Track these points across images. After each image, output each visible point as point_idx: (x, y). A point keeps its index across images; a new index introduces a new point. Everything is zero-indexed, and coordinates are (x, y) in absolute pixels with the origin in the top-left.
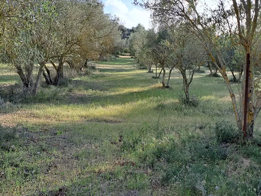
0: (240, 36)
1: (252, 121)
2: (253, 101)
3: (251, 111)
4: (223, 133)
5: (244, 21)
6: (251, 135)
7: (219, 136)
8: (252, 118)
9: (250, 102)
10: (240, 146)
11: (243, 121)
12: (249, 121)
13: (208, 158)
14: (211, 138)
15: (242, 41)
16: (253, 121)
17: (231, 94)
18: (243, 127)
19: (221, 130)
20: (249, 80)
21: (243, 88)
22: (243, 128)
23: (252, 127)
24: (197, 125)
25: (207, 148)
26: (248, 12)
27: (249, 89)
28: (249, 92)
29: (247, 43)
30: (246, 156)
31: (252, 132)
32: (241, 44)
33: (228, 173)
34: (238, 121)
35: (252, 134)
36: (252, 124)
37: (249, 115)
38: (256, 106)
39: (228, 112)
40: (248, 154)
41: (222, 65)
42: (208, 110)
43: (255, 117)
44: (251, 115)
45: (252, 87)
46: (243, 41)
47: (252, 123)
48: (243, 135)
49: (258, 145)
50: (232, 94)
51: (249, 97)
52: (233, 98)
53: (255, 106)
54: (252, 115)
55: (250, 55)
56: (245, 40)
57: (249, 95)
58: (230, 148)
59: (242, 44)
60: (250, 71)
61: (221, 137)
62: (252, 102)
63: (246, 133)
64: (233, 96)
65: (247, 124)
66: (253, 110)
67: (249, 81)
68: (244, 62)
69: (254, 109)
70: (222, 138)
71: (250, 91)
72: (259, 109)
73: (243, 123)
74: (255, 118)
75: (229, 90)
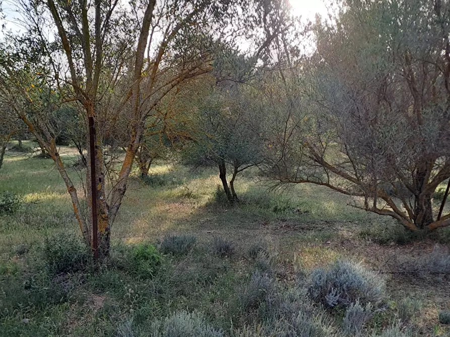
0: (74, 87)
1: (107, 229)
2: (106, 197)
3: (104, 213)
4: (58, 257)
5: (81, 62)
6: (107, 254)
7: (51, 264)
8: (106, 224)
9: (102, 198)
10: (89, 274)
11: (92, 230)
12: (101, 230)
13: (32, 306)
14: (38, 269)
15: (79, 96)
16: (109, 229)
17: (68, 186)
18: (92, 241)
19: (56, 253)
20: (95, 161)
21: (87, 175)
22: (92, 244)
23: (107, 239)
24: (15, 248)
25: (27, 288)
26: (86, 49)
27: (98, 176)
28: (99, 182)
29: (88, 99)
30: (100, 291)
31: (108, 248)
32: (78, 101)
33: (68, 327)
34: (85, 232)
35: (108, 251)
36: (107, 235)
37: (102, 220)
38: (111, 204)
39: (72, 218)
40: (103, 287)
41: (49, 137)
42: (35, 218)
43: (110, 222)
44: (104, 219)
45: (102, 173)
46: (81, 96)
47: (106, 232)
48: (93, 255)
49: (118, 267)
50: (70, 186)
51: (98, 189)
52: (73, 193)
53: (109, 204)
54: (106, 219)
55: (94, 119)
56: (83, 94)
57: (99, 187)
58: (72, 281)
59: (80, 101)
60: (96, 147)
61: (54, 264)
62: (104, 197)
63: (98, 250)
64: (72, 190)
65: (98, 236)
66: (106, 211)
67: (97, 162)
68: (87, 131)
69: (108, 209)
70: (58, 266)
71: (100, 179)
72: (116, 208)
73: (92, 234)
74: (111, 224)
75: (65, 179)
